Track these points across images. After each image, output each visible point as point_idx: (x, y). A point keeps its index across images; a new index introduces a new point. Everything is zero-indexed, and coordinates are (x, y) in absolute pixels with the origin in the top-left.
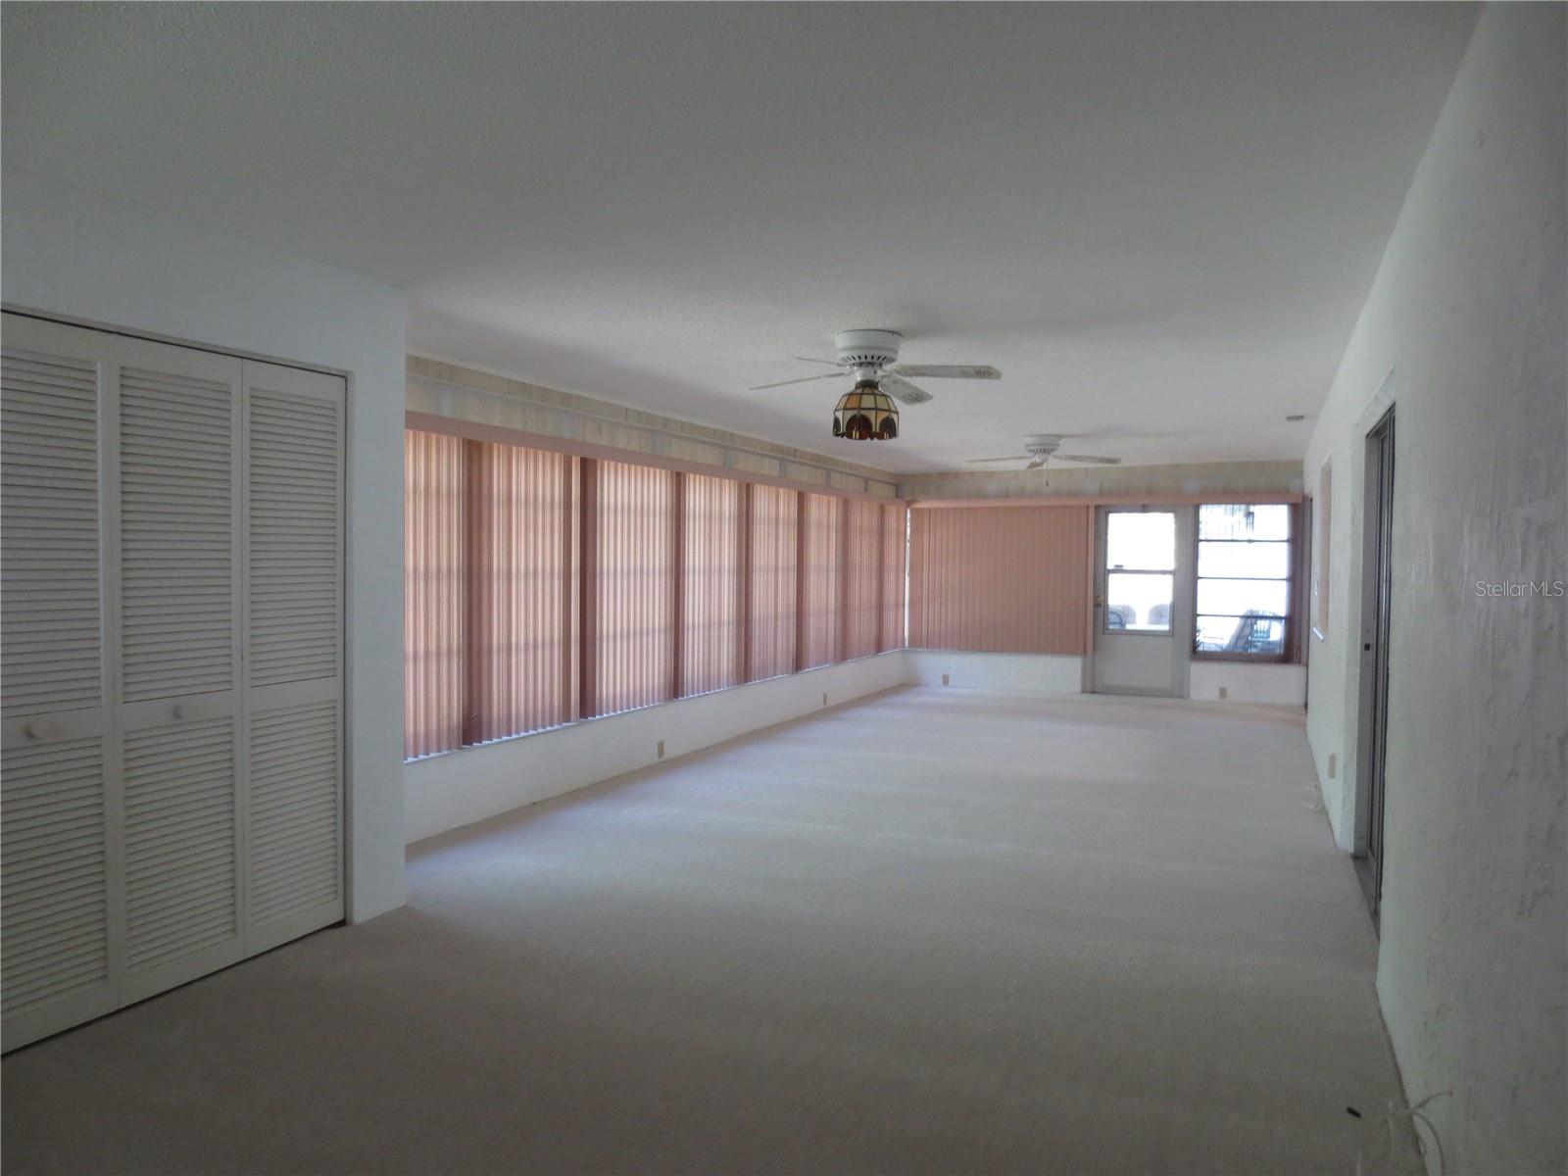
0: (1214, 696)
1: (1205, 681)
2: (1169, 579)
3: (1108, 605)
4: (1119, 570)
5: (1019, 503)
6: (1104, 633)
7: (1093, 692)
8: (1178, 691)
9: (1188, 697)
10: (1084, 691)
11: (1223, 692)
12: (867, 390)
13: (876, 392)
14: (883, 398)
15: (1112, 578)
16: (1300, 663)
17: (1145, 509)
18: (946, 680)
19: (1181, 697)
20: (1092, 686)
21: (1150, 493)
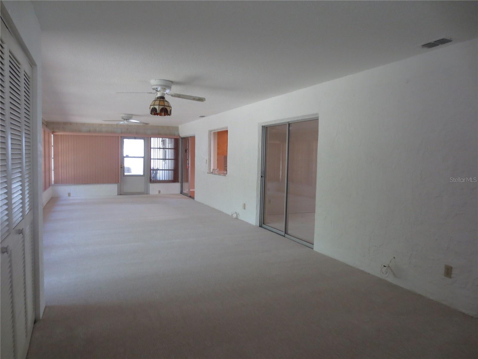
0: (157, 193)
1: (154, 188)
2: (142, 159)
3: (124, 167)
4: (127, 157)
5: (94, 134)
6: (123, 176)
7: (120, 195)
8: (146, 192)
9: (149, 194)
10: (118, 195)
11: (159, 192)
12: (161, 99)
13: (164, 100)
14: (167, 102)
15: (125, 159)
16: (178, 182)
17: (135, 138)
18: (69, 195)
19: (147, 194)
20: (121, 193)
21: (137, 133)
